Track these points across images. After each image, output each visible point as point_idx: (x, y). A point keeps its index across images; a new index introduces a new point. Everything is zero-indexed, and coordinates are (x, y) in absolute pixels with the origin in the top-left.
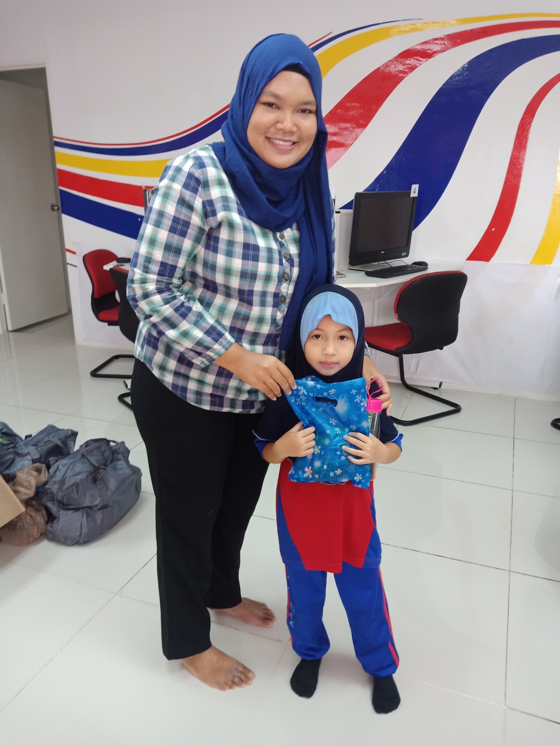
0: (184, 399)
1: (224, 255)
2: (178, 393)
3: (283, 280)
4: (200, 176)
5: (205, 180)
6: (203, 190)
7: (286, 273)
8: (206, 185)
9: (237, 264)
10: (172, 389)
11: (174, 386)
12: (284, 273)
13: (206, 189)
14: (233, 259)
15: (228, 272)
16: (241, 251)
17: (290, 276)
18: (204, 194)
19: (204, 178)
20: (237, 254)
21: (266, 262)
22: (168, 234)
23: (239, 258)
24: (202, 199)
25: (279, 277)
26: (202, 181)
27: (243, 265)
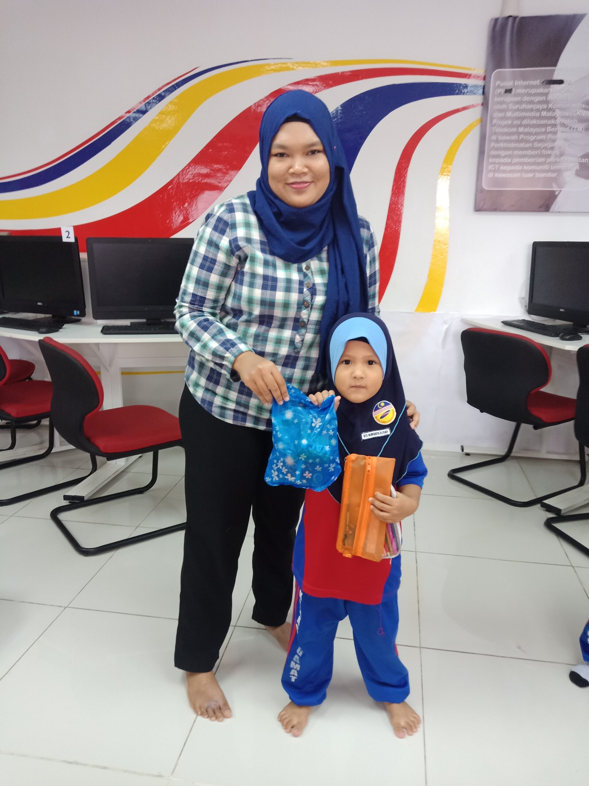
0: (209, 412)
1: (248, 287)
2: (205, 407)
3: (303, 307)
4: (228, 219)
5: (233, 222)
6: (230, 230)
7: (306, 300)
8: (233, 226)
9: (258, 293)
10: (201, 403)
11: (203, 400)
12: (304, 301)
13: (233, 230)
14: (254, 289)
15: (250, 301)
16: (261, 282)
17: (310, 303)
18: (231, 234)
19: (232, 221)
20: (257, 285)
21: (283, 291)
22: (199, 271)
23: (259, 289)
24: (229, 238)
25: (298, 304)
26: (230, 223)
27: (262, 294)
